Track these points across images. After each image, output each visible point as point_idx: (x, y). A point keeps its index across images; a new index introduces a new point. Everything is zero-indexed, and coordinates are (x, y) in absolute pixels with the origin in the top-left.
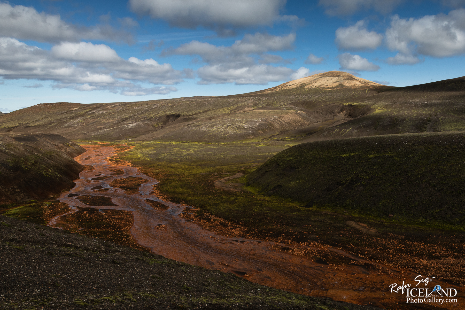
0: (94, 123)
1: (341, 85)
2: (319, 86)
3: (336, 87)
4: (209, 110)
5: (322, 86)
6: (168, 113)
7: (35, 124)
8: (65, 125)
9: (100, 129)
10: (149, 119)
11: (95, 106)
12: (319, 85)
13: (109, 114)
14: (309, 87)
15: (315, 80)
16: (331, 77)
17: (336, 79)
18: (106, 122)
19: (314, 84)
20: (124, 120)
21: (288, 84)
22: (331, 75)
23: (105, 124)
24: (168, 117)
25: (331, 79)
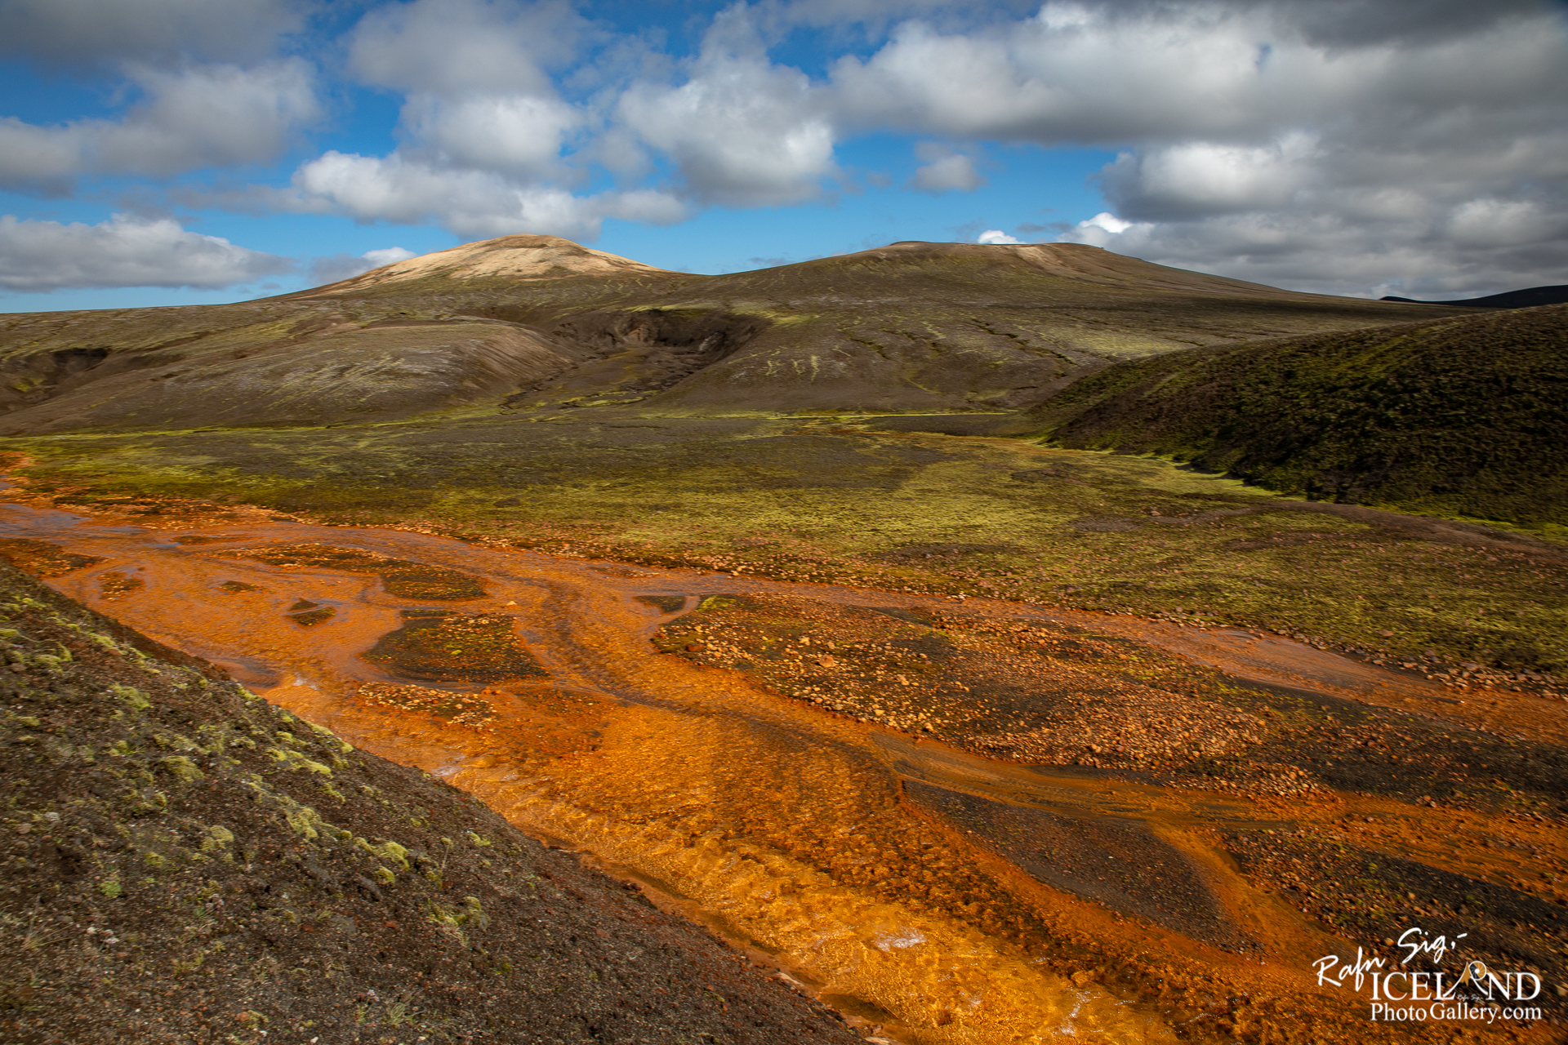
1: (559, 270)
2: (496, 272)
3: (544, 275)
4: (207, 334)
5: (504, 273)
12: (494, 269)
14: (467, 274)
15: (473, 257)
16: (522, 250)
17: (536, 254)
19: (477, 267)
21: (392, 270)
22: (518, 243)
25: (524, 254)
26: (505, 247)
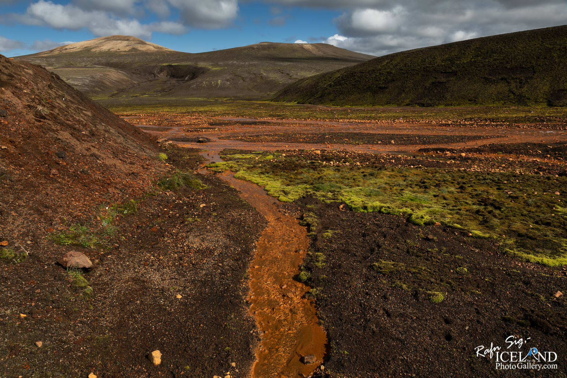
1: (134, 49)
2: (110, 49)
3: (129, 51)
14: (98, 50)
15: (100, 43)
16: (120, 41)
17: (125, 43)
19: (102, 47)
21: (67, 47)
22: (118, 38)
25: (120, 43)
26: (113, 40)
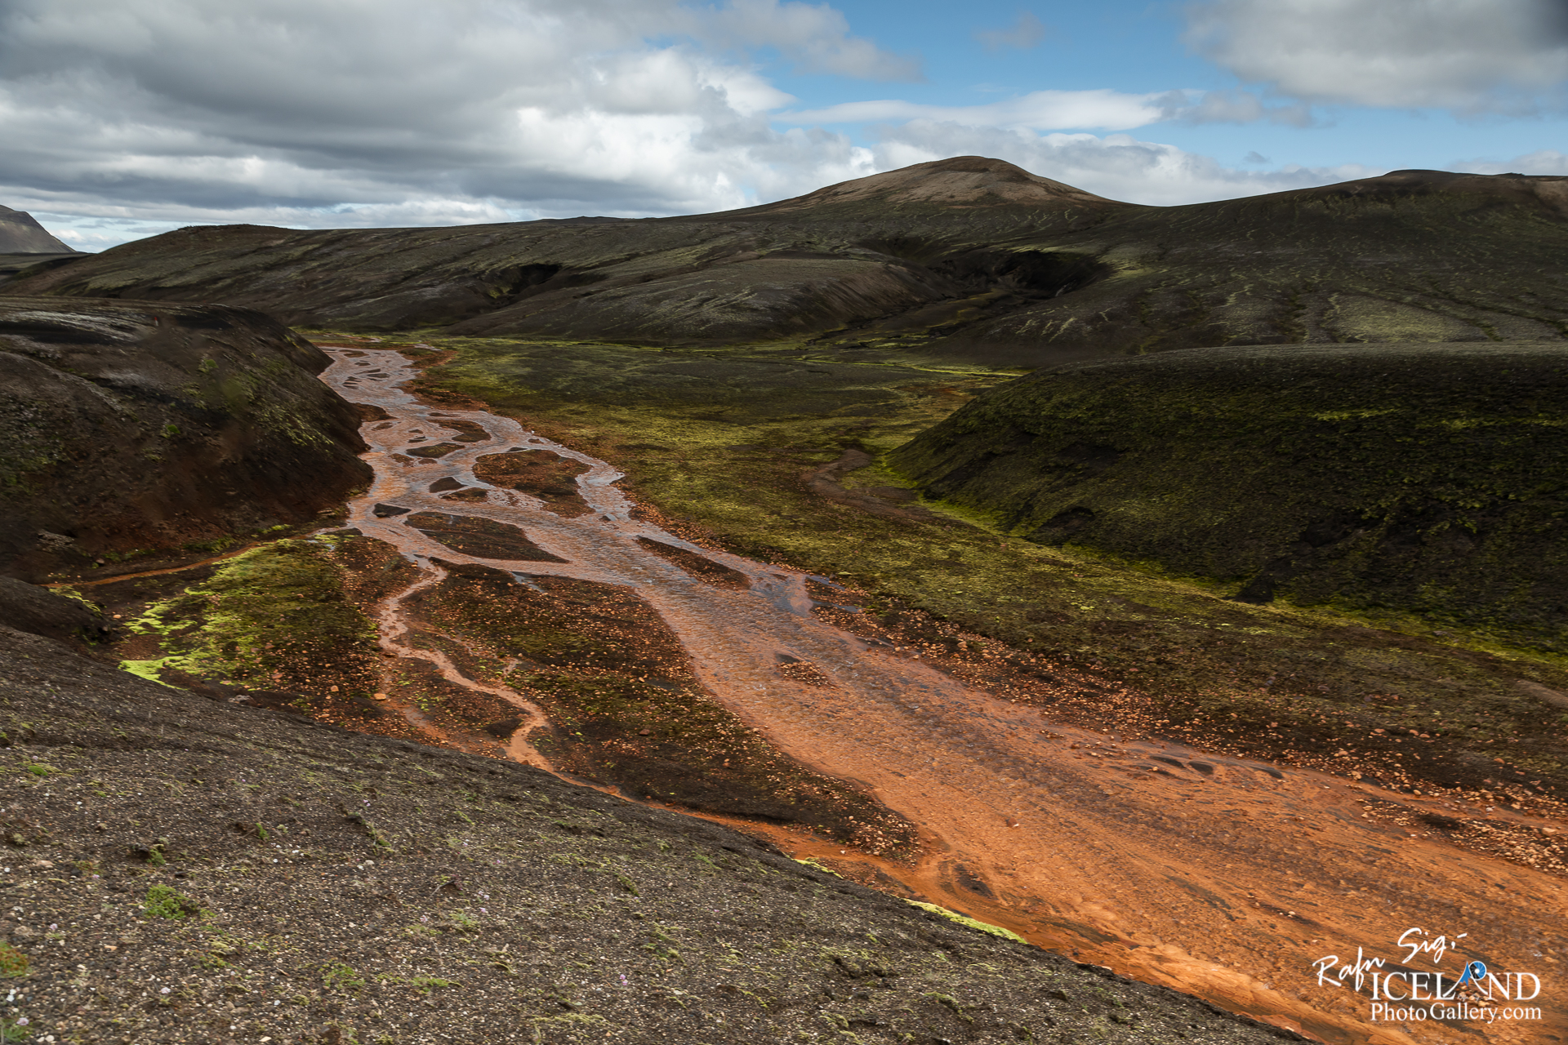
0: (329, 282)
1: (992, 197)
2: (930, 197)
3: (975, 202)
5: (937, 198)
6: (525, 260)
7: (176, 282)
8: (252, 287)
9: (347, 299)
10: (475, 276)
11: (328, 236)
12: (929, 194)
13: (368, 258)
14: (902, 198)
17: (976, 177)
18: (361, 280)
20: (410, 276)
23: (359, 285)
24: (527, 270)
25: (963, 179)
